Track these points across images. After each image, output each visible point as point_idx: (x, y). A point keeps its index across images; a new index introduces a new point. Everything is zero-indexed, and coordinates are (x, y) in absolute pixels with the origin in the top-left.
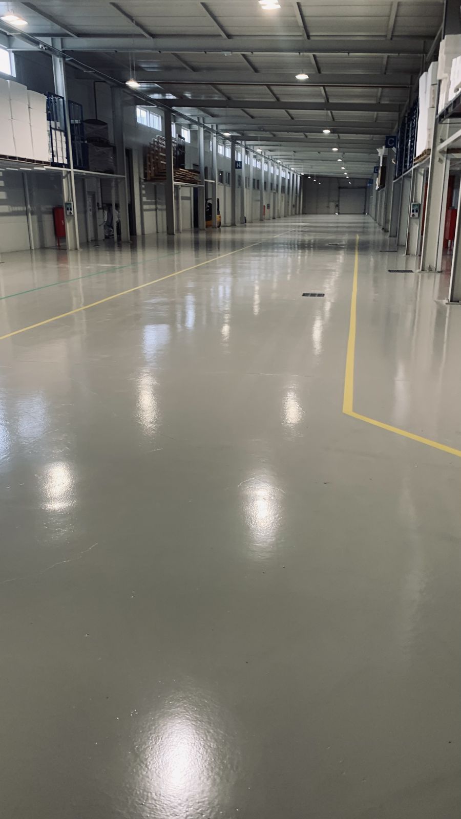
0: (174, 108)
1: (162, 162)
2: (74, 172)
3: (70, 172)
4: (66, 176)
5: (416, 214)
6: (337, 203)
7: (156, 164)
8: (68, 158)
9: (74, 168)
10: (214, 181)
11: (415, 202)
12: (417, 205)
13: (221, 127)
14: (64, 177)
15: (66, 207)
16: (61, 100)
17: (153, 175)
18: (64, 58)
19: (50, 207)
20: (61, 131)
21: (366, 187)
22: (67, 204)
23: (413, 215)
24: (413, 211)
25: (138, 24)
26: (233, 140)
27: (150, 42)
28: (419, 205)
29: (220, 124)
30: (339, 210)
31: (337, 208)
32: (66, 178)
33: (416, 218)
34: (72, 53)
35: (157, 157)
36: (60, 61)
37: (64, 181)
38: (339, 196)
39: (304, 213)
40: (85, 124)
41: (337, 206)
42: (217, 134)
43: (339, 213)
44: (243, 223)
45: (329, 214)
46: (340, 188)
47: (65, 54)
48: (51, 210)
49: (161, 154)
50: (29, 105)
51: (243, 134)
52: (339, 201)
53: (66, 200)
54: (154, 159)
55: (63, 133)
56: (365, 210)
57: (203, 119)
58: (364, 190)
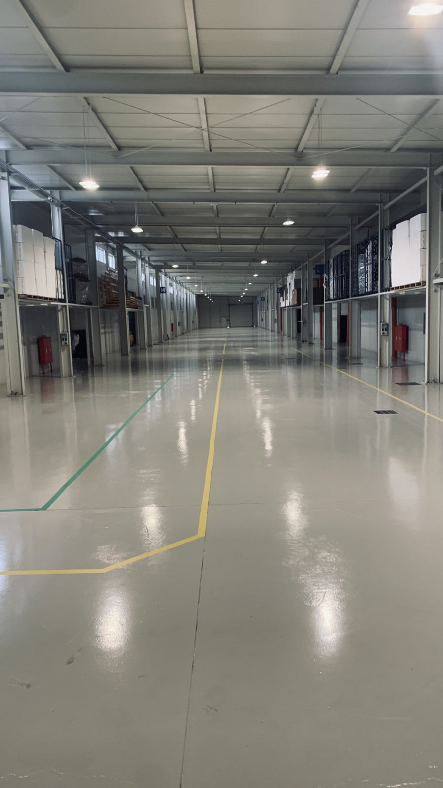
0: (126, 245)
1: (113, 291)
2: (69, 305)
3: (66, 306)
4: (62, 309)
5: (386, 332)
6: (228, 318)
7: (108, 293)
8: (64, 293)
9: (69, 302)
10: (148, 306)
11: (383, 322)
12: (386, 324)
13: (152, 258)
14: (60, 311)
15: (61, 337)
16: (59, 243)
17: (105, 303)
18: (62, 207)
19: (35, 337)
20: (60, 270)
21: (252, 304)
22: (61, 335)
23: (383, 333)
24: (383, 330)
25: (140, 181)
26: (158, 269)
27: (143, 194)
28: (388, 325)
29: (151, 256)
30: (230, 323)
31: (229, 322)
32: (61, 311)
33: (386, 336)
34: (69, 203)
35: (109, 287)
36: (58, 210)
37: (60, 314)
38: (229, 312)
39: (200, 328)
40: (73, 263)
41: (229, 320)
42: (149, 264)
43: (230, 327)
44: (167, 340)
45: (221, 327)
46: (229, 305)
47: (63, 204)
48: (36, 340)
49: (112, 284)
50: (45, 250)
51: (166, 264)
52: (229, 316)
53: (61, 331)
54: (105, 288)
55: (61, 272)
56: (253, 323)
57: (141, 252)
58: (251, 306)
